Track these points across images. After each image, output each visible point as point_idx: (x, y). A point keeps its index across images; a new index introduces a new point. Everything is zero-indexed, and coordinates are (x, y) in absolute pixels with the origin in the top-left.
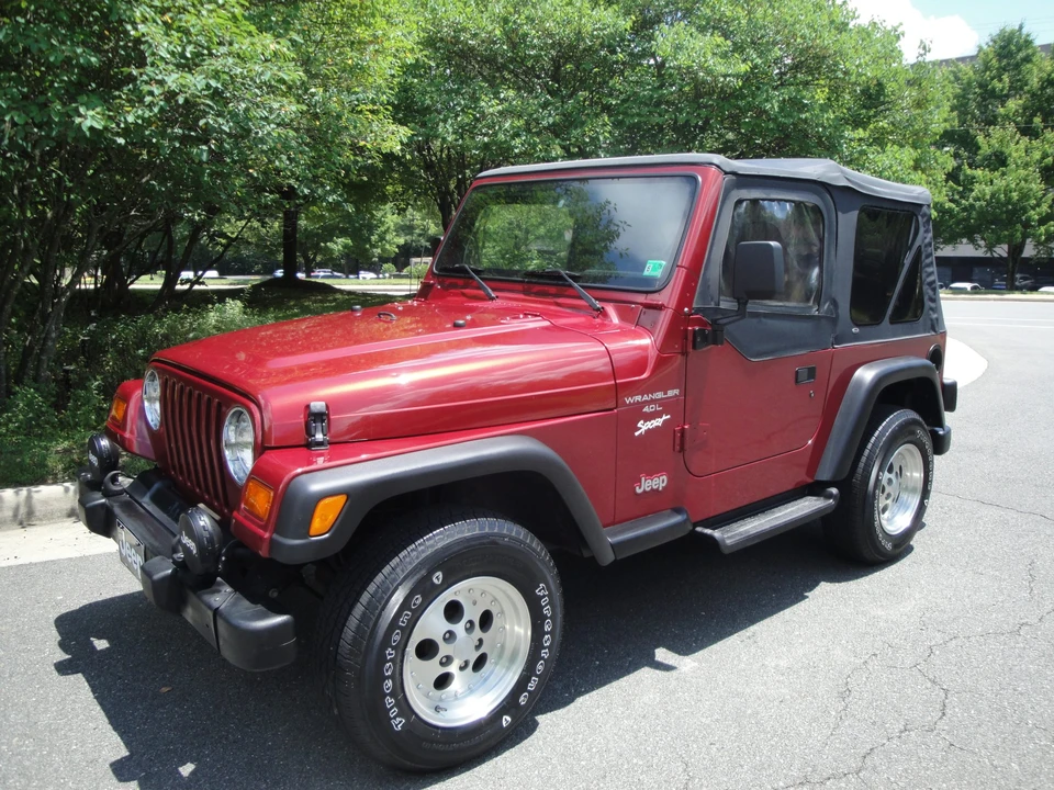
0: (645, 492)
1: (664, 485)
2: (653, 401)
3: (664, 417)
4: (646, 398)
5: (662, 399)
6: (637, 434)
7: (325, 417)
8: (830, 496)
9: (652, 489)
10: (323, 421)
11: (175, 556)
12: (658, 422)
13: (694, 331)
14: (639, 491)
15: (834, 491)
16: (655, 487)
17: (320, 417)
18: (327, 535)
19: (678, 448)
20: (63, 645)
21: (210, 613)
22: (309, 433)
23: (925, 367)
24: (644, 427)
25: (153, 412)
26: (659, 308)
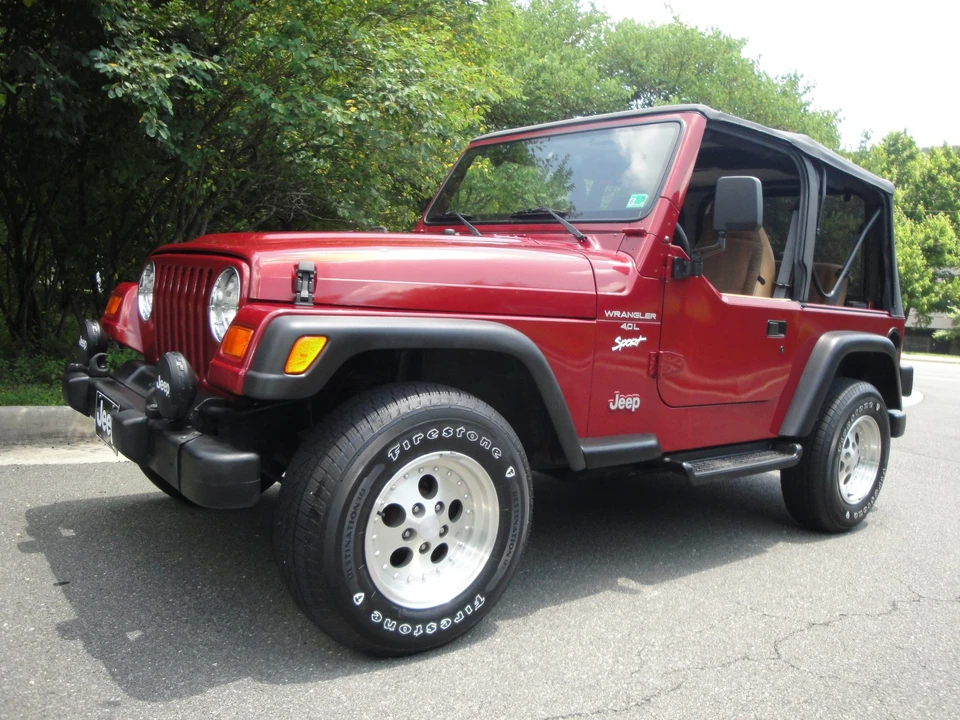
0: (618, 409)
1: (637, 406)
2: (630, 319)
3: (641, 339)
4: (624, 315)
5: (639, 320)
6: (614, 349)
7: (312, 276)
8: (793, 450)
9: (625, 408)
10: (310, 279)
11: (149, 407)
12: (634, 342)
13: (673, 260)
14: (613, 407)
15: (798, 447)
16: (628, 407)
17: (307, 274)
18: (303, 375)
19: (652, 373)
20: (29, 531)
21: (176, 451)
22: (295, 289)
23: (884, 345)
24: (621, 343)
25: (145, 305)
26: (640, 234)
